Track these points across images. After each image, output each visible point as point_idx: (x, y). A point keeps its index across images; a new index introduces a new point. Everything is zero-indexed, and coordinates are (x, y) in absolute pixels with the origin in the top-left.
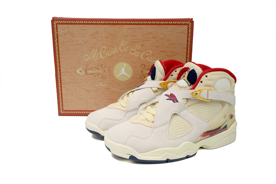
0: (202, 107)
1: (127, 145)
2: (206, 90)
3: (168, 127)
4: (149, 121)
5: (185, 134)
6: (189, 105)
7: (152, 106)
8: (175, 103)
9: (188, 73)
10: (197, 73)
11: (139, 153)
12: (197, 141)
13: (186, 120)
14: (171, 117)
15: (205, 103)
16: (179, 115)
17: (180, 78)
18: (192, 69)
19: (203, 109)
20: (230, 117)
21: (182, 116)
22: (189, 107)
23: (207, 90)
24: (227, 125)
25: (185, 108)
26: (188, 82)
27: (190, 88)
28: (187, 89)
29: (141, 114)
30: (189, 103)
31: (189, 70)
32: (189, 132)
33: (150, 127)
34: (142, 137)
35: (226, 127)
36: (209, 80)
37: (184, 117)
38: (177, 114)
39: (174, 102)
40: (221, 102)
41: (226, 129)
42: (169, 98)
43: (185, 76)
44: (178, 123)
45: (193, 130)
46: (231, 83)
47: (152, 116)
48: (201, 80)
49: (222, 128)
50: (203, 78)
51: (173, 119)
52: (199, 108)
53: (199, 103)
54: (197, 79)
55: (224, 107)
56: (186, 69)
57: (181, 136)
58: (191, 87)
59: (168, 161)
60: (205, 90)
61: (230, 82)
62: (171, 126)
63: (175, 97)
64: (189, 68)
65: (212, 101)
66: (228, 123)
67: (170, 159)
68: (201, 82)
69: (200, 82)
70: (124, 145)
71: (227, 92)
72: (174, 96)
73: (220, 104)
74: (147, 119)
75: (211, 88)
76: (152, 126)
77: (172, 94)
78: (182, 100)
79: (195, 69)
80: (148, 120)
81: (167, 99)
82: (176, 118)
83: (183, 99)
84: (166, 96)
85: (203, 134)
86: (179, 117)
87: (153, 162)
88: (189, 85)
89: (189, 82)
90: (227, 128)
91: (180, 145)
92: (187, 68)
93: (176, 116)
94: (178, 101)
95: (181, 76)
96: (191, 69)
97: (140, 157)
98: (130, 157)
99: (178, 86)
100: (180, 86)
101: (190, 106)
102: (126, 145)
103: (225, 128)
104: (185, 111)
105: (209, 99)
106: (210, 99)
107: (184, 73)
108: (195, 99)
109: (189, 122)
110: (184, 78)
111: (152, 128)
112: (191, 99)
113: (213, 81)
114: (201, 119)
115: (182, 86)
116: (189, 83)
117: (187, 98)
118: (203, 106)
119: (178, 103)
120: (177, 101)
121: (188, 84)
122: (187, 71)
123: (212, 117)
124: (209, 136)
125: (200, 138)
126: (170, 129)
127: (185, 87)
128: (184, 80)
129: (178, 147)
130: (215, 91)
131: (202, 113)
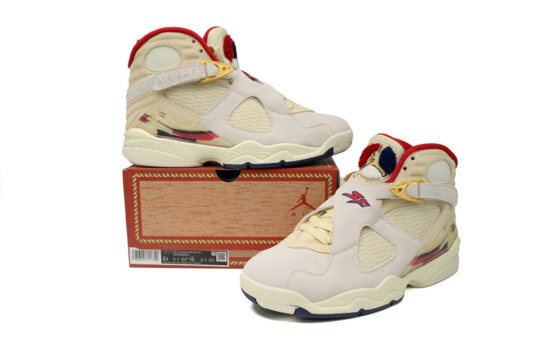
0: (409, 212)
1: (290, 289)
2: (415, 183)
3: (357, 252)
4: (321, 243)
5: (386, 261)
6: (387, 210)
7: (319, 215)
8: (364, 208)
9: (380, 154)
10: (395, 153)
11: (311, 301)
12: (406, 273)
13: (385, 236)
14: (359, 232)
15: (413, 206)
16: (372, 229)
17: (366, 162)
18: (386, 146)
19: (411, 216)
20: (452, 228)
21: (377, 231)
22: (387, 215)
23: (418, 183)
24: (447, 243)
25: (381, 217)
26: (381, 170)
27: (387, 180)
28: (381, 183)
29: (303, 231)
30: (388, 207)
31: (381, 148)
32: (392, 258)
33: (326, 253)
34: (315, 273)
35: (446, 246)
36: (417, 165)
37: (380, 233)
38: (369, 228)
39: (363, 206)
40: (438, 203)
41: (446, 251)
42: (351, 200)
43: (374, 159)
44: (372, 244)
45: (398, 255)
46: (451, 170)
47: (326, 233)
48: (404, 165)
49: (441, 248)
50: (408, 162)
51: (363, 236)
52: (405, 214)
53: (403, 205)
54: (397, 163)
55: (443, 211)
56: (375, 147)
57: (380, 265)
58: (387, 178)
59: (362, 313)
60: (413, 182)
61: (450, 168)
62: (362, 248)
63: (363, 197)
64: (381, 145)
65: (426, 202)
66: (449, 239)
67: (366, 309)
68: (405, 169)
69: (402, 169)
70: (285, 289)
71: (446, 185)
72: (359, 196)
73: (437, 207)
74: (317, 240)
75: (422, 179)
76: (328, 252)
77: (356, 192)
78: (376, 201)
79: (391, 147)
80: (319, 242)
81: (348, 201)
82: (369, 233)
83: (377, 199)
84: (344, 196)
85: (414, 259)
86: (372, 233)
87: (338, 317)
88: (384, 175)
89: (383, 169)
90: (448, 248)
91: (380, 283)
92: (376, 144)
93: (368, 231)
94: (370, 204)
95: (367, 160)
96: (384, 147)
97: (314, 309)
98: (295, 311)
99: (364, 177)
100: (368, 176)
101: (389, 213)
102: (288, 289)
103: (445, 248)
104: (381, 222)
105: (421, 197)
106: (421, 199)
107: (373, 155)
108: (397, 198)
109: (390, 240)
110: (373, 163)
111: (329, 255)
112: (389, 199)
113: (425, 167)
114: (410, 234)
115: (371, 177)
116: (384, 171)
117: (383, 198)
118: (411, 211)
119: (369, 207)
120: (368, 205)
121: (382, 174)
122: (377, 150)
123: (426, 230)
124: (422, 264)
125: (409, 269)
126: (359, 254)
127: (376, 178)
128: (374, 166)
129: (377, 286)
130: (428, 183)
131: (410, 224)
